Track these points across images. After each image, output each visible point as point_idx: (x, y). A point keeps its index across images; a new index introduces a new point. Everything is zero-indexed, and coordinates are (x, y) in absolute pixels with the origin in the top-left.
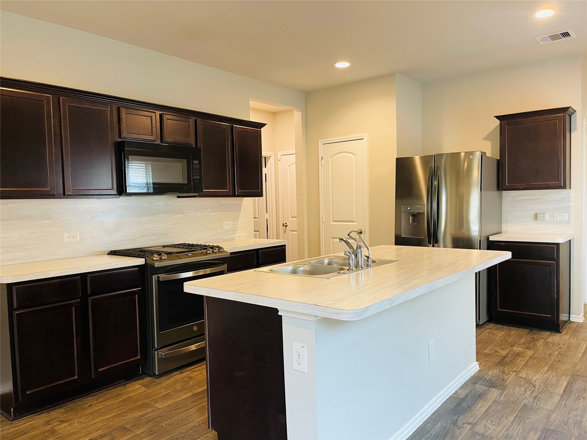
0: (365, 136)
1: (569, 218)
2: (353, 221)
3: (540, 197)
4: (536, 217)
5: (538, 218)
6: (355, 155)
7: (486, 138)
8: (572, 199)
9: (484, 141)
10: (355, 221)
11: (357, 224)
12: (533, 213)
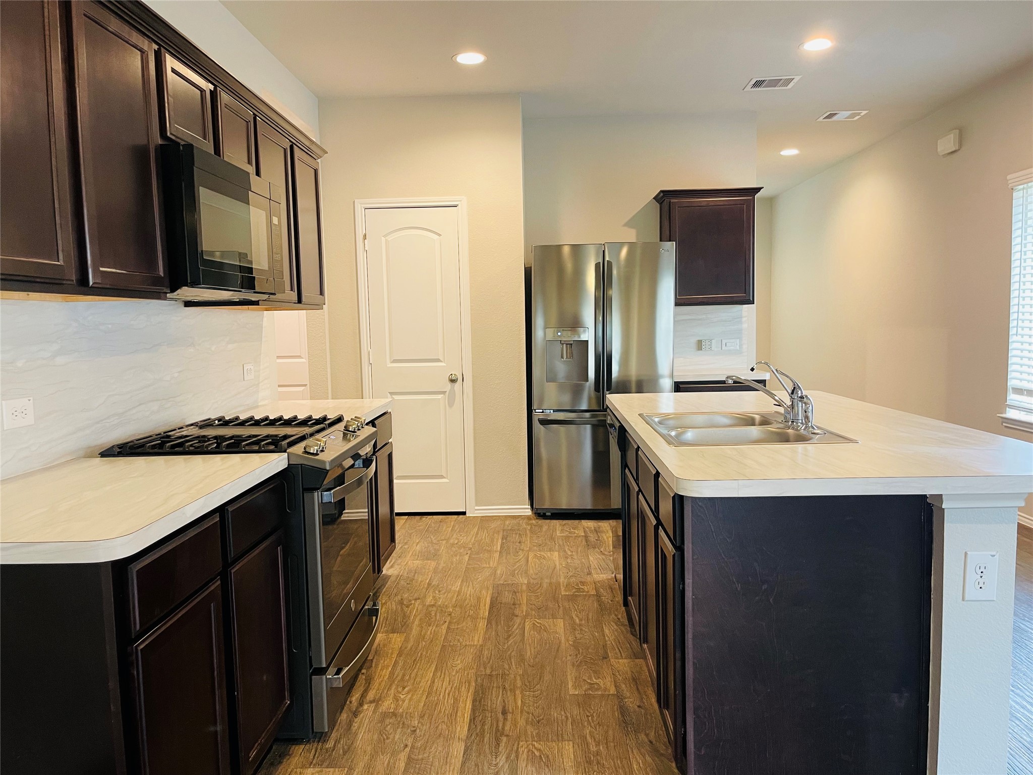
0: (460, 201)
1: (741, 346)
2: (438, 360)
3: (704, 316)
4: (699, 345)
5: (703, 347)
6: (440, 235)
7: (629, 224)
8: (744, 319)
9: (626, 228)
10: (441, 359)
11: (445, 365)
12: (694, 340)
